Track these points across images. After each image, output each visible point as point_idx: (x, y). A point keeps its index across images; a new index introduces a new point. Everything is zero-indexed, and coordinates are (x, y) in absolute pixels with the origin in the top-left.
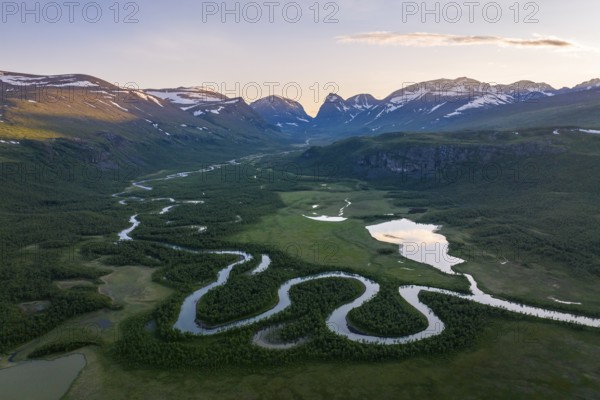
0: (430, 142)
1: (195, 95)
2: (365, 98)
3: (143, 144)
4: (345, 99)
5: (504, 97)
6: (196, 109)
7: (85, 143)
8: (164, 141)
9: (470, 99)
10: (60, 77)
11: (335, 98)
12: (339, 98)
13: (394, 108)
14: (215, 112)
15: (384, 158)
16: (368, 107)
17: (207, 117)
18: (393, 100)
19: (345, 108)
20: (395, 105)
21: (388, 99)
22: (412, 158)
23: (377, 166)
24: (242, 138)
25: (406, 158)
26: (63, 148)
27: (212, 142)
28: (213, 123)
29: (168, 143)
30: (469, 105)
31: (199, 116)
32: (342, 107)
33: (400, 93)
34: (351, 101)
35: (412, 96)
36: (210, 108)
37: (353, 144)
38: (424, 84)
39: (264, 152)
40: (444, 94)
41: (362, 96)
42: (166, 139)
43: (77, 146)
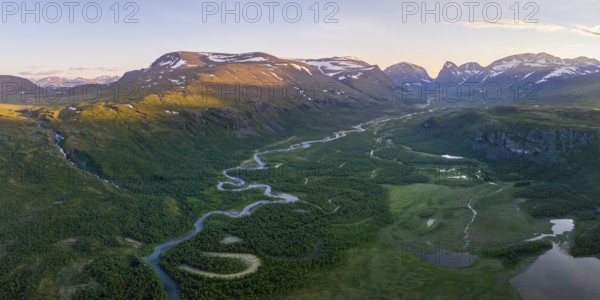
0: (549, 124)
1: (344, 63)
2: (473, 66)
3: (286, 110)
4: (458, 65)
5: (574, 69)
6: (341, 75)
7: (231, 112)
8: (305, 106)
9: (552, 70)
10: (245, 55)
11: (450, 65)
12: (454, 65)
13: (495, 74)
14: (355, 77)
15: (504, 137)
16: (476, 72)
17: (348, 82)
18: (495, 68)
19: (459, 73)
20: (497, 71)
21: (491, 67)
22: (533, 140)
23: (496, 145)
24: (372, 100)
25: (527, 141)
26: (210, 117)
27: (346, 105)
28: (352, 87)
29: (309, 107)
30: (552, 74)
31: (341, 81)
32: (456, 72)
33: (499, 62)
34: (463, 68)
35: (510, 65)
36: (351, 74)
37: (470, 117)
38: (516, 57)
39: (390, 115)
40: (532, 65)
41: (471, 64)
42: (308, 104)
43: (222, 115)
